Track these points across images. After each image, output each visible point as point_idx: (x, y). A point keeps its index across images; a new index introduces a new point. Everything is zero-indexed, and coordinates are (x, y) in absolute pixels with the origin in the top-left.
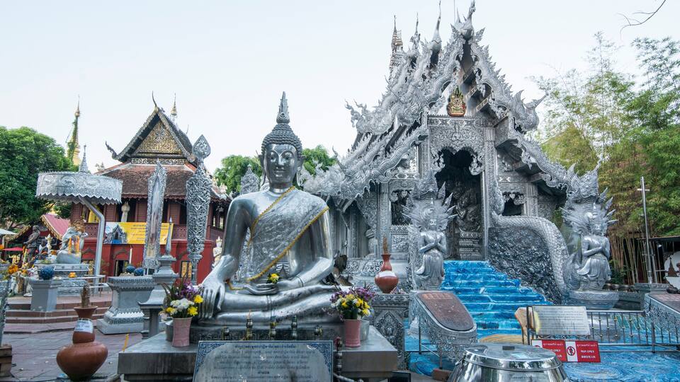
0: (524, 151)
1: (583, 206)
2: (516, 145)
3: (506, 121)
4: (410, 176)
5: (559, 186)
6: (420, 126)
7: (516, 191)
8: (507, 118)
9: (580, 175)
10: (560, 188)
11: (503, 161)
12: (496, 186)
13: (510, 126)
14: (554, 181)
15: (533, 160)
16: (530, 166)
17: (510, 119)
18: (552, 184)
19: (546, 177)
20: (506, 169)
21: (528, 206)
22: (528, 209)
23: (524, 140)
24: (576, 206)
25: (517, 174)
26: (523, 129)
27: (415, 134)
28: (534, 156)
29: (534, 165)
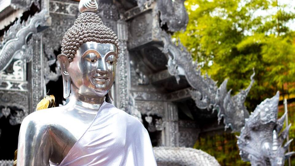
0: (170, 59)
1: (261, 134)
2: (161, 49)
3: (148, 16)
4: (15, 85)
5: (210, 107)
6: (39, 11)
7: (153, 113)
8: (150, 11)
9: (233, 93)
10: (211, 110)
11: (137, 70)
12: (131, 105)
13: (155, 23)
14: (205, 101)
15: (181, 71)
16: (178, 80)
17: (154, 13)
18: (202, 103)
19: (196, 95)
20: (141, 81)
21: (167, 134)
22: (168, 138)
23: (170, 43)
24: (253, 135)
25: (154, 89)
26: (171, 29)
27: (32, 22)
28: (182, 66)
29: (182, 78)
